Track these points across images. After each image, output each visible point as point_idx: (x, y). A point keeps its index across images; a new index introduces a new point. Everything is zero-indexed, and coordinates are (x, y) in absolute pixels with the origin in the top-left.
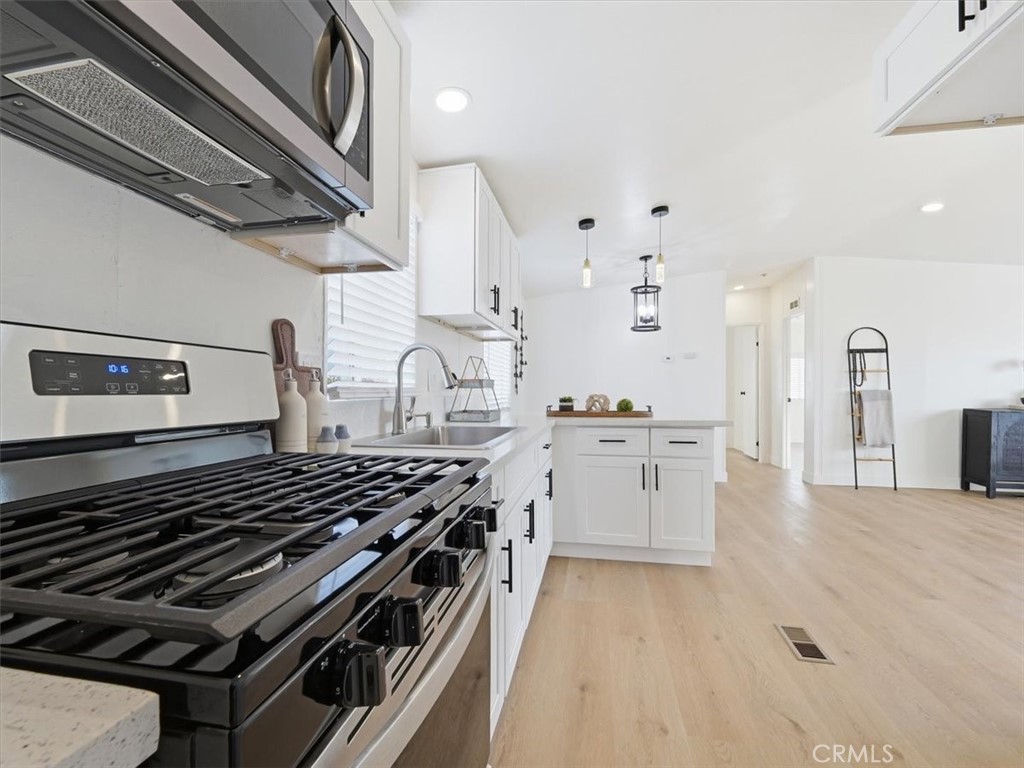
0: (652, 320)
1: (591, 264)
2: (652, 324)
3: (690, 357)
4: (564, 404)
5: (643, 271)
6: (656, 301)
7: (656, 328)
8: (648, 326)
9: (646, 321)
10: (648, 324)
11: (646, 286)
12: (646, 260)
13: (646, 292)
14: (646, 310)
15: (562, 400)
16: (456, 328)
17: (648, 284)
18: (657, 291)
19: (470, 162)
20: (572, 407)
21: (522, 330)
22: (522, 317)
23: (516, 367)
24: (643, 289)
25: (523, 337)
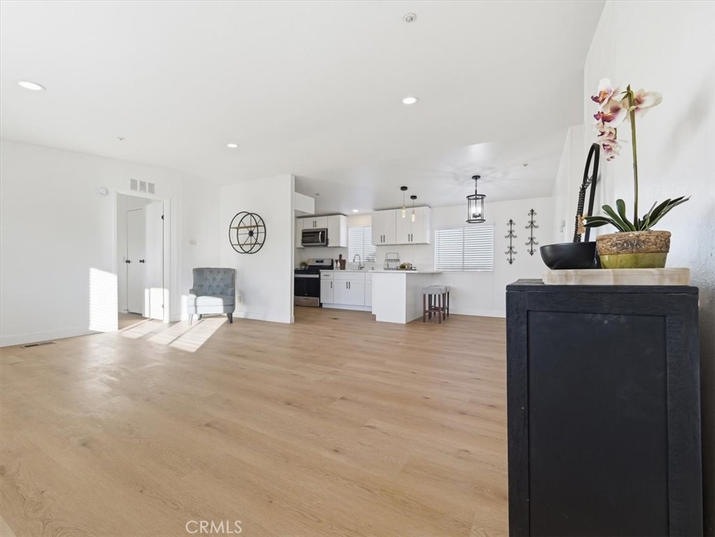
0: (480, 215)
2: (480, 218)
7: (483, 220)
9: (476, 217)
10: (477, 218)
12: (476, 179)
13: (476, 199)
14: (476, 209)
17: (477, 194)
18: (483, 198)
21: (531, 222)
22: (532, 214)
23: (510, 248)
24: (474, 197)
25: (533, 226)
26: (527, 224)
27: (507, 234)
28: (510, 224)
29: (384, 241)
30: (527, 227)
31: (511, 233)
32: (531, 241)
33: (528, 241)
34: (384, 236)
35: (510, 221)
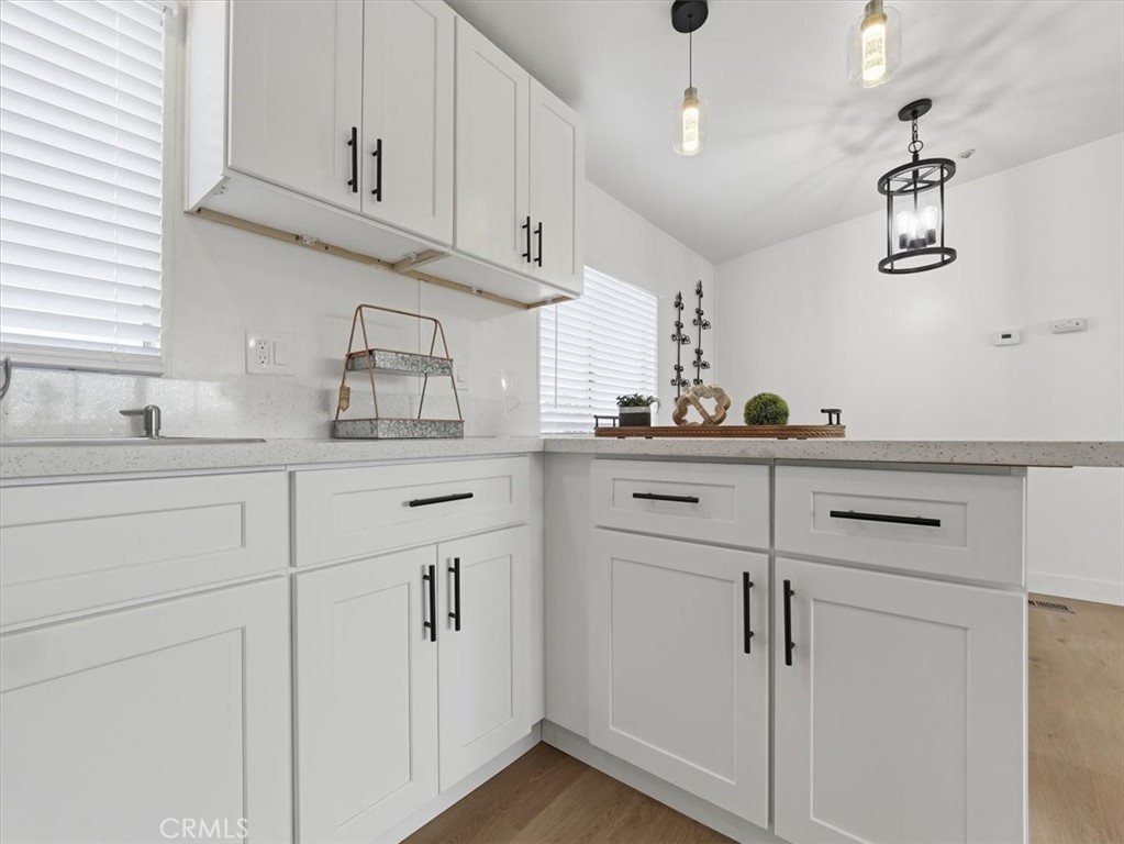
0: (931, 239)
3: (1069, 328)
4: (628, 410)
5: (911, 139)
11: (916, 161)
12: (915, 115)
14: (915, 219)
15: (625, 402)
16: (392, 266)
20: (647, 416)
21: (699, 312)
22: (699, 292)
23: (679, 369)
24: (908, 175)
25: (701, 323)
26: (695, 317)
27: (674, 330)
28: (679, 305)
29: (378, 192)
30: (695, 321)
31: (679, 331)
32: (699, 358)
33: (695, 357)
34: (378, 154)
35: (679, 297)
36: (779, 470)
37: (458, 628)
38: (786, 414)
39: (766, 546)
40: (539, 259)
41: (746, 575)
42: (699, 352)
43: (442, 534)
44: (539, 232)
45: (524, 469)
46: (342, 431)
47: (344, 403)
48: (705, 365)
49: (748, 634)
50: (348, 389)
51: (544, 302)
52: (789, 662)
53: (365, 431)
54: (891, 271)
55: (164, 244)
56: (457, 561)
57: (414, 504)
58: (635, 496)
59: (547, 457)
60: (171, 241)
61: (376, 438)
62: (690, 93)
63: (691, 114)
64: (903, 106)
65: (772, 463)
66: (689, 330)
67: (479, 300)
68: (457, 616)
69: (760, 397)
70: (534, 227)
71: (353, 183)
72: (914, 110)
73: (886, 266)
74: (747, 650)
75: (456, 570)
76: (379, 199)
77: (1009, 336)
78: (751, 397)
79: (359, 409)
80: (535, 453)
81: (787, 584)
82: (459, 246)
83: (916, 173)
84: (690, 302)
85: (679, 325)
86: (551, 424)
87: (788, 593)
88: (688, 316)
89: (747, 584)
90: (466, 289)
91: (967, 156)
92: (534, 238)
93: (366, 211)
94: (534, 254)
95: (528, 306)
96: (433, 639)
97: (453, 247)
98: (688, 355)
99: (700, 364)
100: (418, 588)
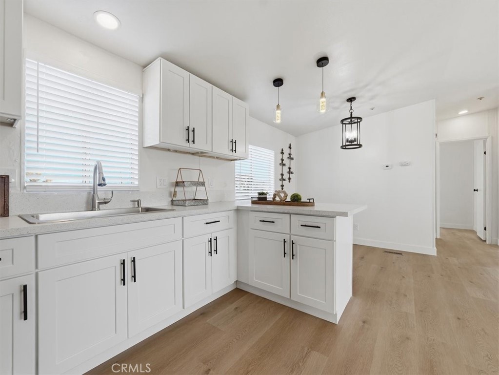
0: (355, 140)
1: (281, 107)
2: (355, 143)
3: (405, 164)
4: (262, 196)
5: (350, 109)
6: (358, 128)
7: (359, 146)
8: (352, 144)
9: (351, 142)
11: (351, 117)
12: (351, 101)
13: (351, 123)
14: (351, 133)
15: (260, 194)
16: (193, 154)
17: (353, 116)
18: (359, 122)
19: (158, 58)
20: (266, 198)
21: (290, 154)
22: (290, 148)
23: (282, 175)
24: (349, 120)
25: (290, 158)
26: (288, 156)
27: (281, 162)
28: (282, 153)
29: (194, 141)
30: (288, 158)
31: (282, 162)
32: (290, 170)
33: (288, 170)
34: (194, 131)
35: (282, 150)
36: (291, 215)
37: (217, 253)
38: (301, 199)
39: (289, 233)
40: (235, 151)
41: (284, 240)
42: (290, 168)
43: (213, 231)
44: (235, 143)
45: (232, 214)
46: (174, 203)
47: (175, 195)
48: (292, 173)
49: (285, 253)
50: (176, 192)
51: (236, 160)
52: (293, 259)
53: (183, 203)
54: (345, 149)
55: (139, 157)
56: (216, 237)
57: (207, 223)
58: (260, 221)
59: (238, 210)
60: (140, 155)
61: (186, 206)
62: (278, 106)
63: (279, 112)
64: (348, 98)
65: (290, 214)
66: (286, 161)
67: (217, 160)
68: (216, 251)
69: (294, 194)
70: (234, 141)
71: (188, 140)
72: (351, 100)
73: (344, 147)
74: (284, 257)
75: (216, 240)
76: (194, 143)
77: (388, 166)
78: (292, 194)
79: (180, 196)
80: (235, 210)
81: (292, 241)
82: (213, 151)
83: (351, 120)
84: (286, 151)
85: (282, 160)
86: (239, 196)
87: (293, 243)
88: (286, 156)
89: (285, 242)
90: (213, 157)
91: (372, 109)
92: (234, 144)
93: (191, 146)
94: (234, 149)
95: (232, 160)
96: (211, 256)
97: (212, 151)
98: (286, 169)
99: (290, 172)
100: (208, 244)
